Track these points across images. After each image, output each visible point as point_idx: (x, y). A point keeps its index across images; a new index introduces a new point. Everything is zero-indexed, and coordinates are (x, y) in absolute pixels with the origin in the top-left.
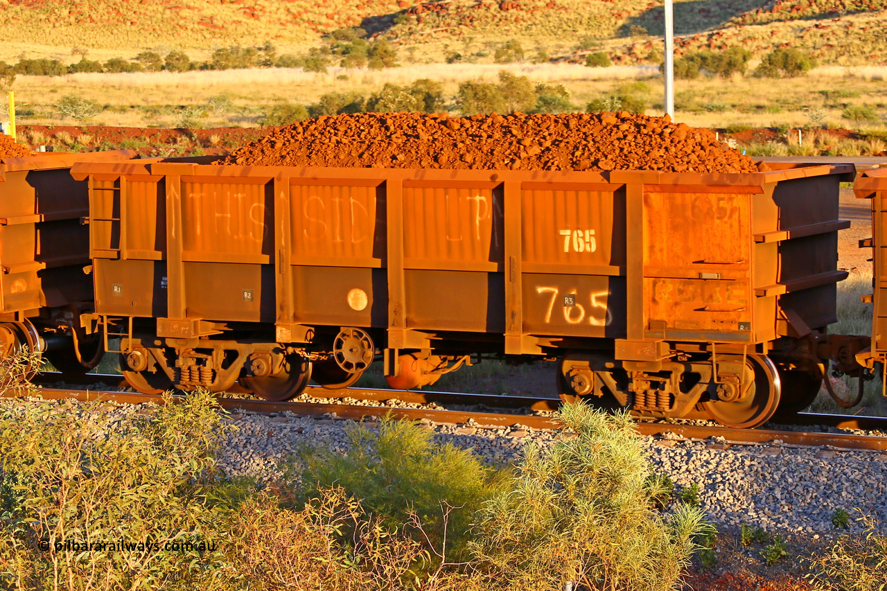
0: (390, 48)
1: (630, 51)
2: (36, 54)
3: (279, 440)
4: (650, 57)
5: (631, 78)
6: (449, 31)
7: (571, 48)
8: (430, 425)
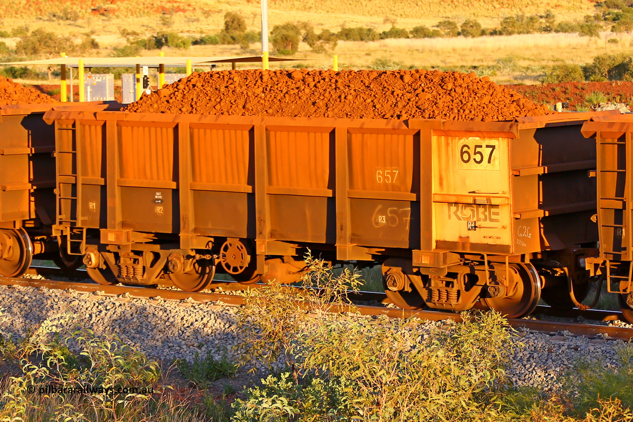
2: (355, 23)
3: (558, 355)
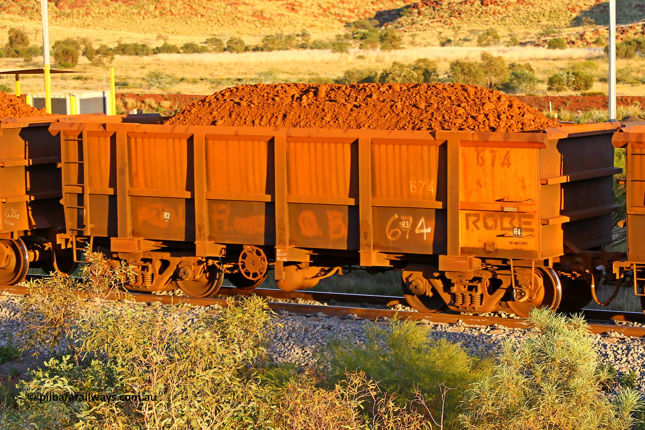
0: (397, 34)
1: (582, 36)
2: (130, 40)
3: (313, 334)
4: (597, 42)
5: (582, 58)
6: (442, 21)
7: (536, 35)
8: (429, 324)
